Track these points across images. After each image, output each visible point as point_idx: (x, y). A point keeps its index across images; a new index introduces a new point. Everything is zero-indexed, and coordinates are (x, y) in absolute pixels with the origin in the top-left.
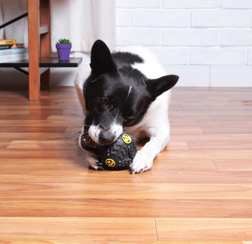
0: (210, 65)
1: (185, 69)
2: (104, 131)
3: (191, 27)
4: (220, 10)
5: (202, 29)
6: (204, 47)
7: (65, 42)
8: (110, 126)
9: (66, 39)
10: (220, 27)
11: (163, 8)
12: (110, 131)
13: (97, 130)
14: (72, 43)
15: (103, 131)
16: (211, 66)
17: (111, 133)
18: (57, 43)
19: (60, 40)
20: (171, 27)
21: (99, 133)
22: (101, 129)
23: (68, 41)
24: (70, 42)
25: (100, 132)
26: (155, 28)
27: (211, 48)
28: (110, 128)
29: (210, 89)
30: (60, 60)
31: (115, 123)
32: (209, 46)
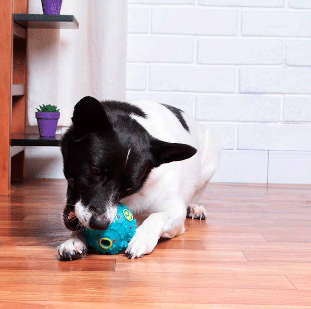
0: (268, 150)
1: (230, 155)
2: (97, 214)
3: (240, 93)
4: (283, 67)
5: (257, 95)
6: (258, 124)
7: (49, 109)
8: (105, 208)
9: (52, 105)
10: (284, 94)
11: (198, 63)
12: (105, 214)
13: (86, 212)
14: (60, 111)
15: (95, 215)
16: (270, 151)
17: (106, 218)
18: (37, 111)
19: (42, 106)
20: (209, 92)
21: (90, 217)
22: (93, 212)
23: (55, 107)
24: (57, 109)
25: (91, 215)
26: (185, 93)
27: (269, 124)
28: (105, 211)
29: (267, 186)
30: (41, 137)
31: (111, 204)
32: (267, 122)
